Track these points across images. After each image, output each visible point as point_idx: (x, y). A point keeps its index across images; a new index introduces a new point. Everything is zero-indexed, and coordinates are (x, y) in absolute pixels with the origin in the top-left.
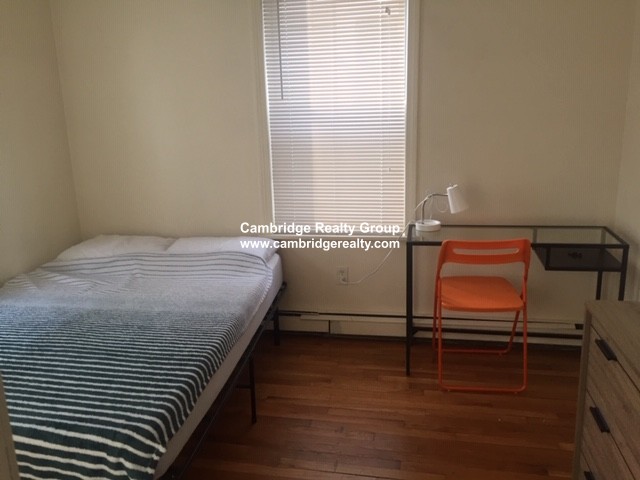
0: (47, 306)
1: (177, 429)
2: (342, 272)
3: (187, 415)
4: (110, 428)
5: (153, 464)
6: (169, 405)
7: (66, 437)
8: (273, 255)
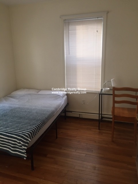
0: (7, 105)
1: (34, 136)
2: (83, 101)
3: (37, 133)
4: (18, 134)
5: (28, 143)
6: (33, 130)
7: (8, 135)
8: (65, 95)
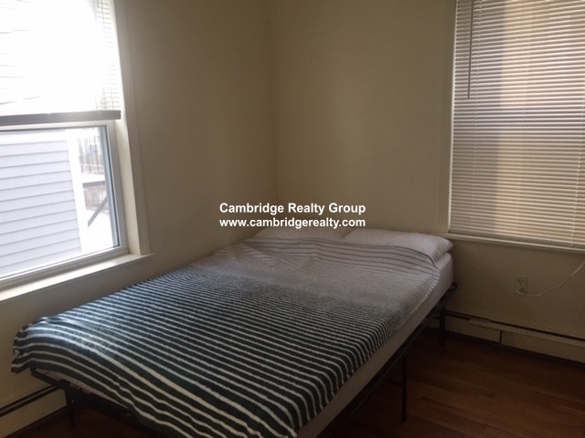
3: (324, 404)
6: (308, 391)
8: (444, 254)
